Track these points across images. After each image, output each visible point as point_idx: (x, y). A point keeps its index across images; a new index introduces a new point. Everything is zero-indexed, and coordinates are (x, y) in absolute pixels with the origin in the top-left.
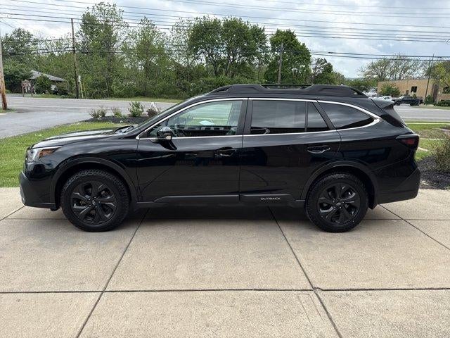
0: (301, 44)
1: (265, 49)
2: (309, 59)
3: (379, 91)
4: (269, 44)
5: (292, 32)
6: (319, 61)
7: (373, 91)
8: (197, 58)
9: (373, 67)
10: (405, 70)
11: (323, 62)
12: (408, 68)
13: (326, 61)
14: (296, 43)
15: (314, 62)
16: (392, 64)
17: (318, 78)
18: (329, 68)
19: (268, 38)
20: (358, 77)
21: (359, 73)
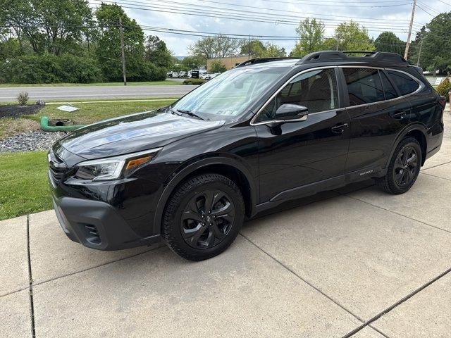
0: (131, 20)
1: (92, 24)
2: (142, 37)
3: (209, 68)
4: (95, 19)
5: (119, 5)
6: (151, 39)
7: (203, 69)
8: (6, 31)
9: (201, 45)
10: (226, 48)
11: (155, 39)
12: (229, 46)
13: (158, 39)
14: (125, 18)
15: (147, 40)
16: (216, 43)
17: (152, 56)
18: (162, 46)
19: (94, 11)
20: (188, 55)
21: (189, 51)
